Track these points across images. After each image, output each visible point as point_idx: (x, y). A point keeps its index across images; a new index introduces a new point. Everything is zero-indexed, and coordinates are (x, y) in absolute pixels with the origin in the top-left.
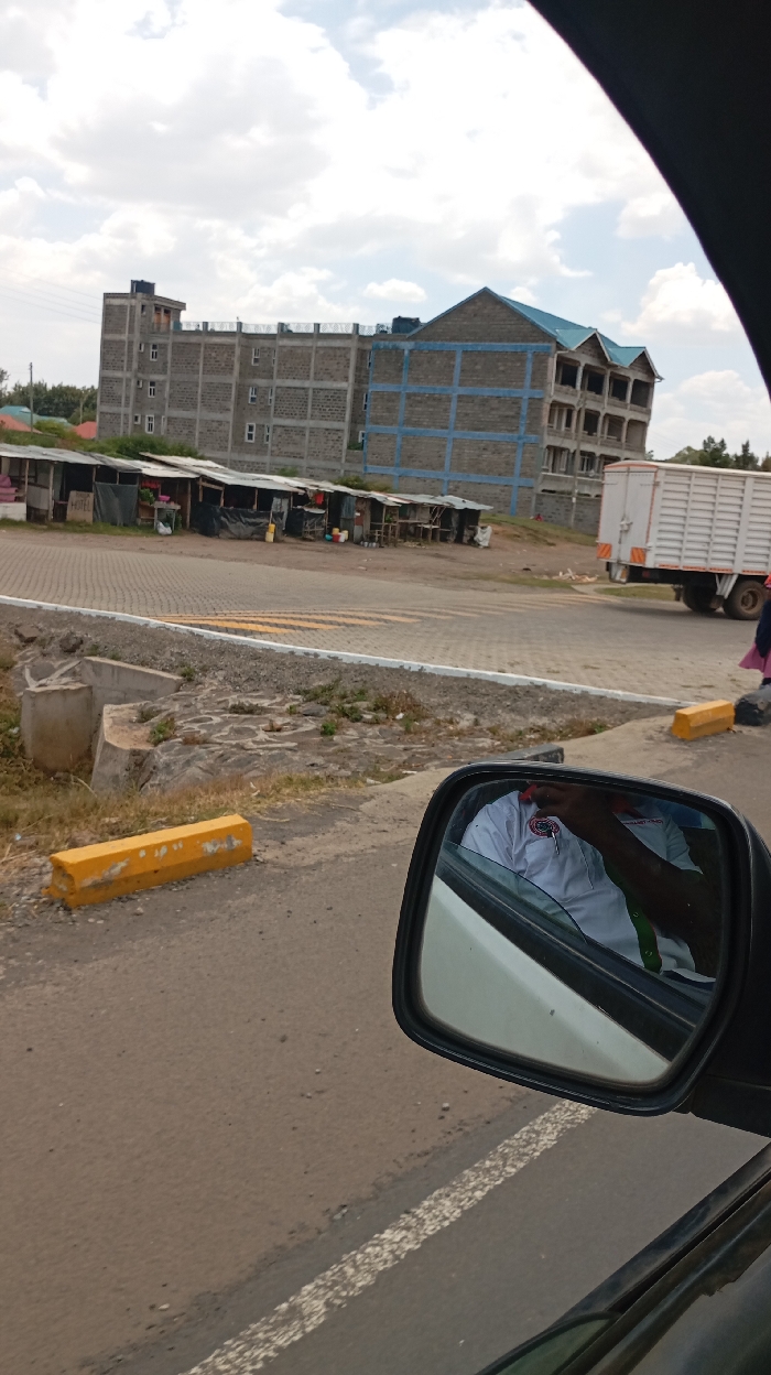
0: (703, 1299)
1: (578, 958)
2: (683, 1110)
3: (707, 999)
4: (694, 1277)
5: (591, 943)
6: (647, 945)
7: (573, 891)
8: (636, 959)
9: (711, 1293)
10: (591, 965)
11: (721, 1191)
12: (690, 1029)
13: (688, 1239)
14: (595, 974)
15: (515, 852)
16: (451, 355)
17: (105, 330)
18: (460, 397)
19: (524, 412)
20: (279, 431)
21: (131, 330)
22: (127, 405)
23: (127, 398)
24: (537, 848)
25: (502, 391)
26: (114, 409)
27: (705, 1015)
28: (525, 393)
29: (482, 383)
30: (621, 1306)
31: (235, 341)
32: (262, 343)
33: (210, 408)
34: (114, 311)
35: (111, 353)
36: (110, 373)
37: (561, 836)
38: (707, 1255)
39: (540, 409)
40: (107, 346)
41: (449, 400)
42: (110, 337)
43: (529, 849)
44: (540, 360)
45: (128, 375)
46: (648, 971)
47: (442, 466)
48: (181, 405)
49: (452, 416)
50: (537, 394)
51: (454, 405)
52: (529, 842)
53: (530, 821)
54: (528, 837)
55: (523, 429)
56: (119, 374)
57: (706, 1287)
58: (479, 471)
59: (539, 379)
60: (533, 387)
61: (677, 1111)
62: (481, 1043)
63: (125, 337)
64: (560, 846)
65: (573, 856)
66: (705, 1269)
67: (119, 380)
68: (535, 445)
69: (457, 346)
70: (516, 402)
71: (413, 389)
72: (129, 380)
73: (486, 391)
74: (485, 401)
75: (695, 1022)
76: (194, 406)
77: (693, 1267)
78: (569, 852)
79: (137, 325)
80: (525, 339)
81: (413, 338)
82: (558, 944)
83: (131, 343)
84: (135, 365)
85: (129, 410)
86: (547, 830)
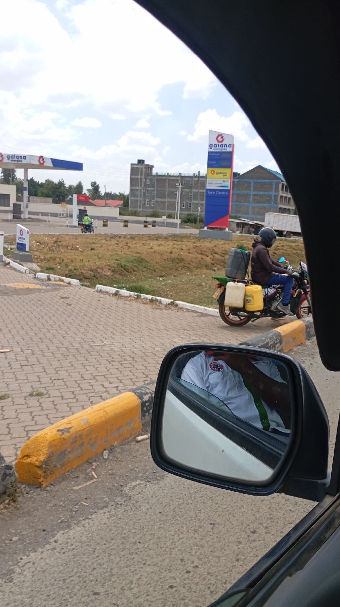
0: (288, 578)
1: (233, 426)
2: (280, 492)
3: (287, 441)
4: (284, 569)
5: (238, 419)
6: (263, 417)
7: (230, 395)
8: (259, 425)
9: (291, 575)
10: (239, 429)
11: (296, 528)
12: (281, 455)
13: (282, 551)
14: (240, 433)
15: (205, 379)
16: (250, 183)
17: (131, 175)
18: (253, 195)
19: (273, 198)
20: (195, 204)
21: (141, 175)
22: (141, 197)
23: (141, 195)
24: (215, 377)
25: (266, 193)
26: (136, 199)
27: (286, 449)
28: (273, 193)
29: (260, 191)
30: (252, 585)
31: (179, 178)
32: (186, 179)
33: (171, 198)
34: (134, 170)
35: (133, 182)
36: (134, 188)
37: (224, 371)
38: (289, 559)
39: (277, 198)
40: (132, 180)
41: (250, 195)
42: (133, 177)
43: (211, 377)
44: (277, 185)
45: (141, 188)
46: (264, 431)
47: (248, 214)
48: (160, 197)
49: (251, 200)
50: (276, 194)
51: (251, 197)
52: (210, 374)
53: (210, 365)
54: (210, 372)
55: (272, 203)
56: (137, 188)
57: (289, 573)
58: (260, 215)
59: (277, 190)
60: (275, 192)
61: (278, 492)
62: (191, 468)
63: (139, 177)
64: (224, 375)
65: (230, 379)
66: (288, 565)
67: (138, 190)
68: (277, 207)
69: (252, 181)
70: (270, 196)
71: (238, 192)
72: (141, 190)
73: (261, 193)
74: (261, 196)
75: (283, 452)
76: (165, 198)
77: (283, 565)
78: (228, 378)
79: (143, 174)
80: (273, 179)
81: (238, 178)
82: (224, 421)
83: (141, 179)
84: (143, 186)
85: (142, 199)
86: (217, 368)
